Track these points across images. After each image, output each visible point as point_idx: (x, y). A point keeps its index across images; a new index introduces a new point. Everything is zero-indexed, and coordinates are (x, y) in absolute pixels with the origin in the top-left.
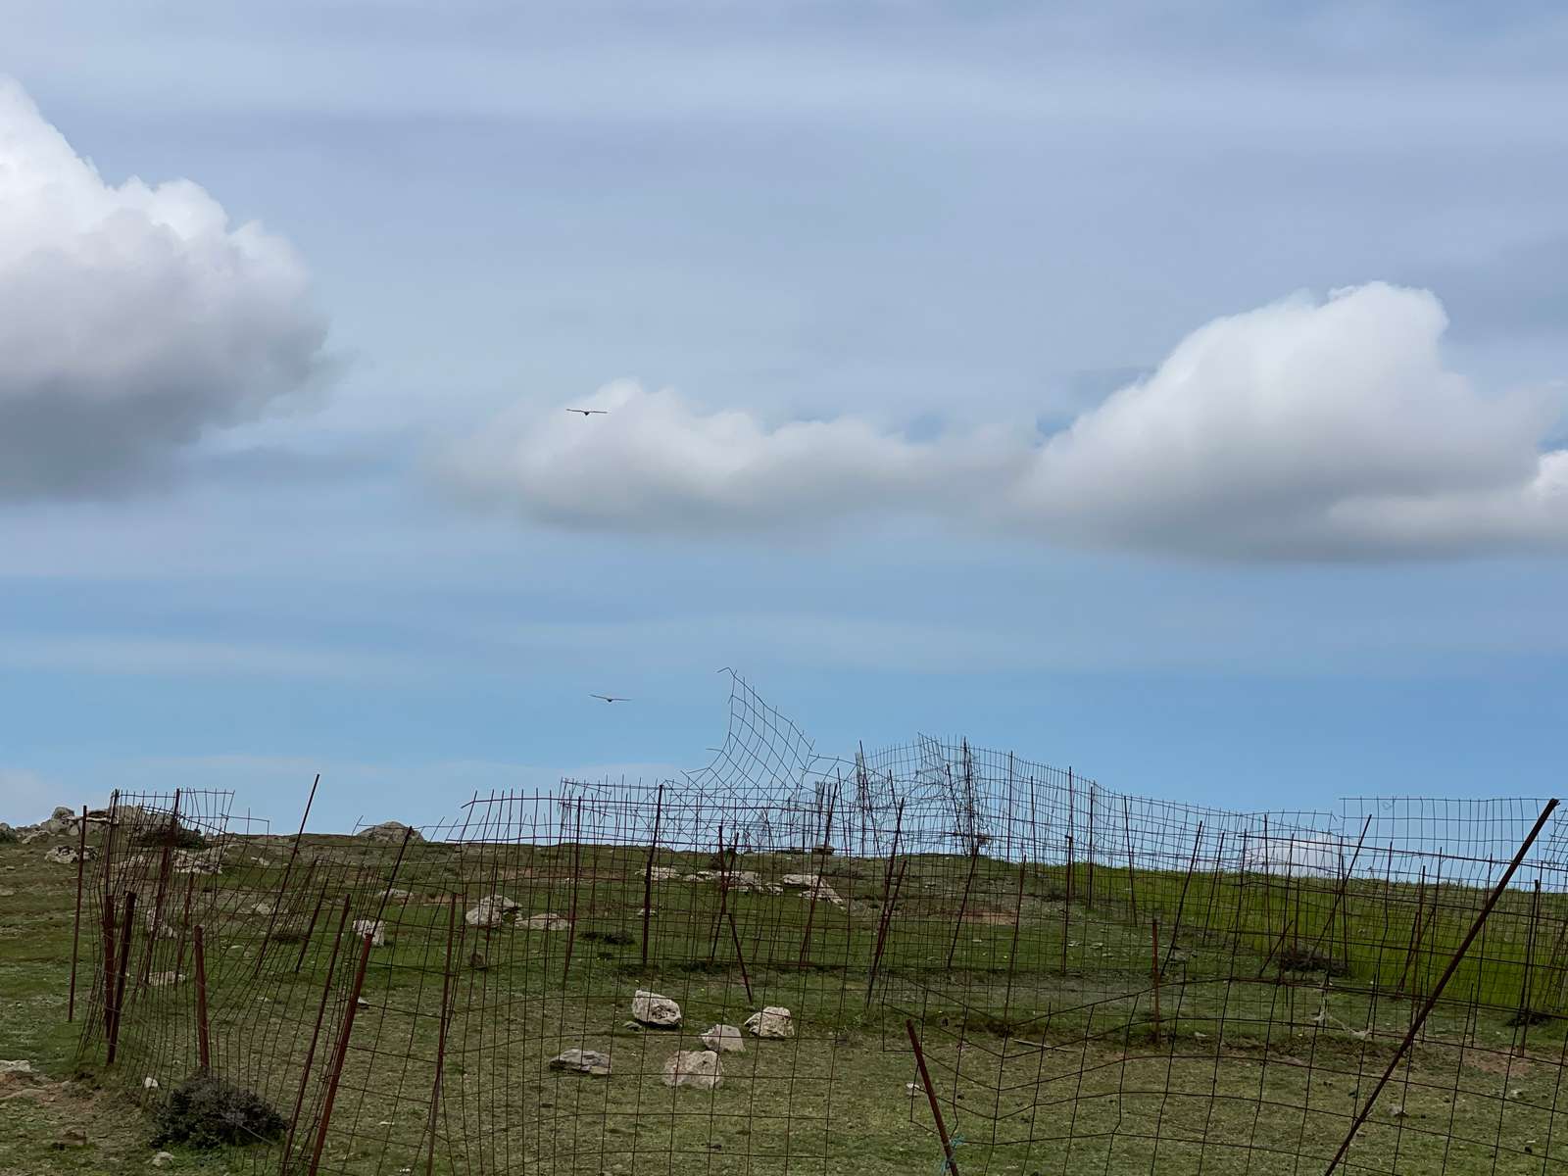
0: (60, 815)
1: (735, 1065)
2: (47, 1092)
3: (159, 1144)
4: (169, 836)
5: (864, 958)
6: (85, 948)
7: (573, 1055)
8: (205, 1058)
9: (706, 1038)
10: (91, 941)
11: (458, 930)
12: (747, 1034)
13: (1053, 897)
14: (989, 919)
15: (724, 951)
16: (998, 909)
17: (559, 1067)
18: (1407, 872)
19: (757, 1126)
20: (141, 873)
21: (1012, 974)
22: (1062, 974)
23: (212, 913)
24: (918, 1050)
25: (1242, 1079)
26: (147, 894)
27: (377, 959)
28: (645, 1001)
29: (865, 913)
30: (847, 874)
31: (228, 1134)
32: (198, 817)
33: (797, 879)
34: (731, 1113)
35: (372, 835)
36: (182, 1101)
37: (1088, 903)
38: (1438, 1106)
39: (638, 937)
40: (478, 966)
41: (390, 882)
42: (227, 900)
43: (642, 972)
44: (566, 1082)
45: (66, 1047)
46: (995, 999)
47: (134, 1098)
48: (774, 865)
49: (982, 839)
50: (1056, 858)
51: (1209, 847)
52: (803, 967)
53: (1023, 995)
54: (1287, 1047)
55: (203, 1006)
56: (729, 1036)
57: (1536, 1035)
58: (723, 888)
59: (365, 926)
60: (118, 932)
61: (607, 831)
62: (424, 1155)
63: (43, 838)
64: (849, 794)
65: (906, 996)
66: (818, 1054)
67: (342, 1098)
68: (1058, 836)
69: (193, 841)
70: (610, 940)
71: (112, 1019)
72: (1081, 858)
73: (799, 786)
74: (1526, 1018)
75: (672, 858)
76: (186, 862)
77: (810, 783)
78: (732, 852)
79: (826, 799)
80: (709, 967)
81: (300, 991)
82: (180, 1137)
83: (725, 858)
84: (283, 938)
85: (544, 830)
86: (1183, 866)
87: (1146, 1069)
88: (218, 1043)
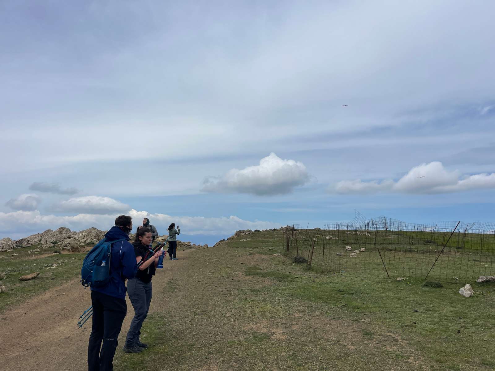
0: (282, 227)
1: (358, 255)
2: (282, 257)
3: (294, 263)
4: (293, 229)
5: (374, 242)
6: (285, 242)
7: (339, 253)
8: (298, 254)
9: (355, 251)
10: (285, 241)
11: (325, 239)
12: (360, 251)
13: (396, 235)
14: (389, 237)
15: (356, 241)
16: (390, 236)
17: (337, 255)
18: (442, 231)
19: (361, 261)
20: (290, 234)
21: (392, 244)
22: (398, 244)
23: (298, 238)
24: (379, 253)
25: (421, 256)
26: (291, 236)
27: (316, 243)
28: (348, 247)
29: (374, 237)
30: (371, 232)
31: (301, 262)
32: (296, 227)
33: (365, 233)
34: (358, 260)
35: (315, 229)
36: (296, 258)
37: (401, 235)
38: (447, 258)
39: (346, 240)
40: (328, 243)
41: (317, 234)
42: (299, 236)
43: (347, 244)
44: (338, 256)
45: (283, 252)
46: (390, 247)
47: (291, 258)
48: (362, 232)
49: (388, 228)
50: (396, 230)
51: (416, 228)
52: (366, 243)
53: (393, 246)
54: (427, 252)
55: (297, 248)
56: (357, 251)
57: (460, 250)
58: (356, 234)
59: (315, 239)
60: (288, 240)
61: (341, 228)
62: (322, 264)
63: (280, 230)
64: (371, 223)
65: (378, 246)
66: (368, 253)
67: (313, 258)
68: (396, 227)
69: (296, 230)
70: (343, 240)
71: (288, 249)
72: (399, 230)
73: (364, 222)
74: (458, 248)
75: (350, 231)
76: (295, 232)
77: (366, 222)
78: (357, 230)
79: (368, 223)
80: (355, 243)
81: (308, 246)
82: (296, 262)
83: (356, 231)
84: (306, 240)
85: (335, 228)
86: (413, 231)
87: (408, 255)
88: (299, 252)
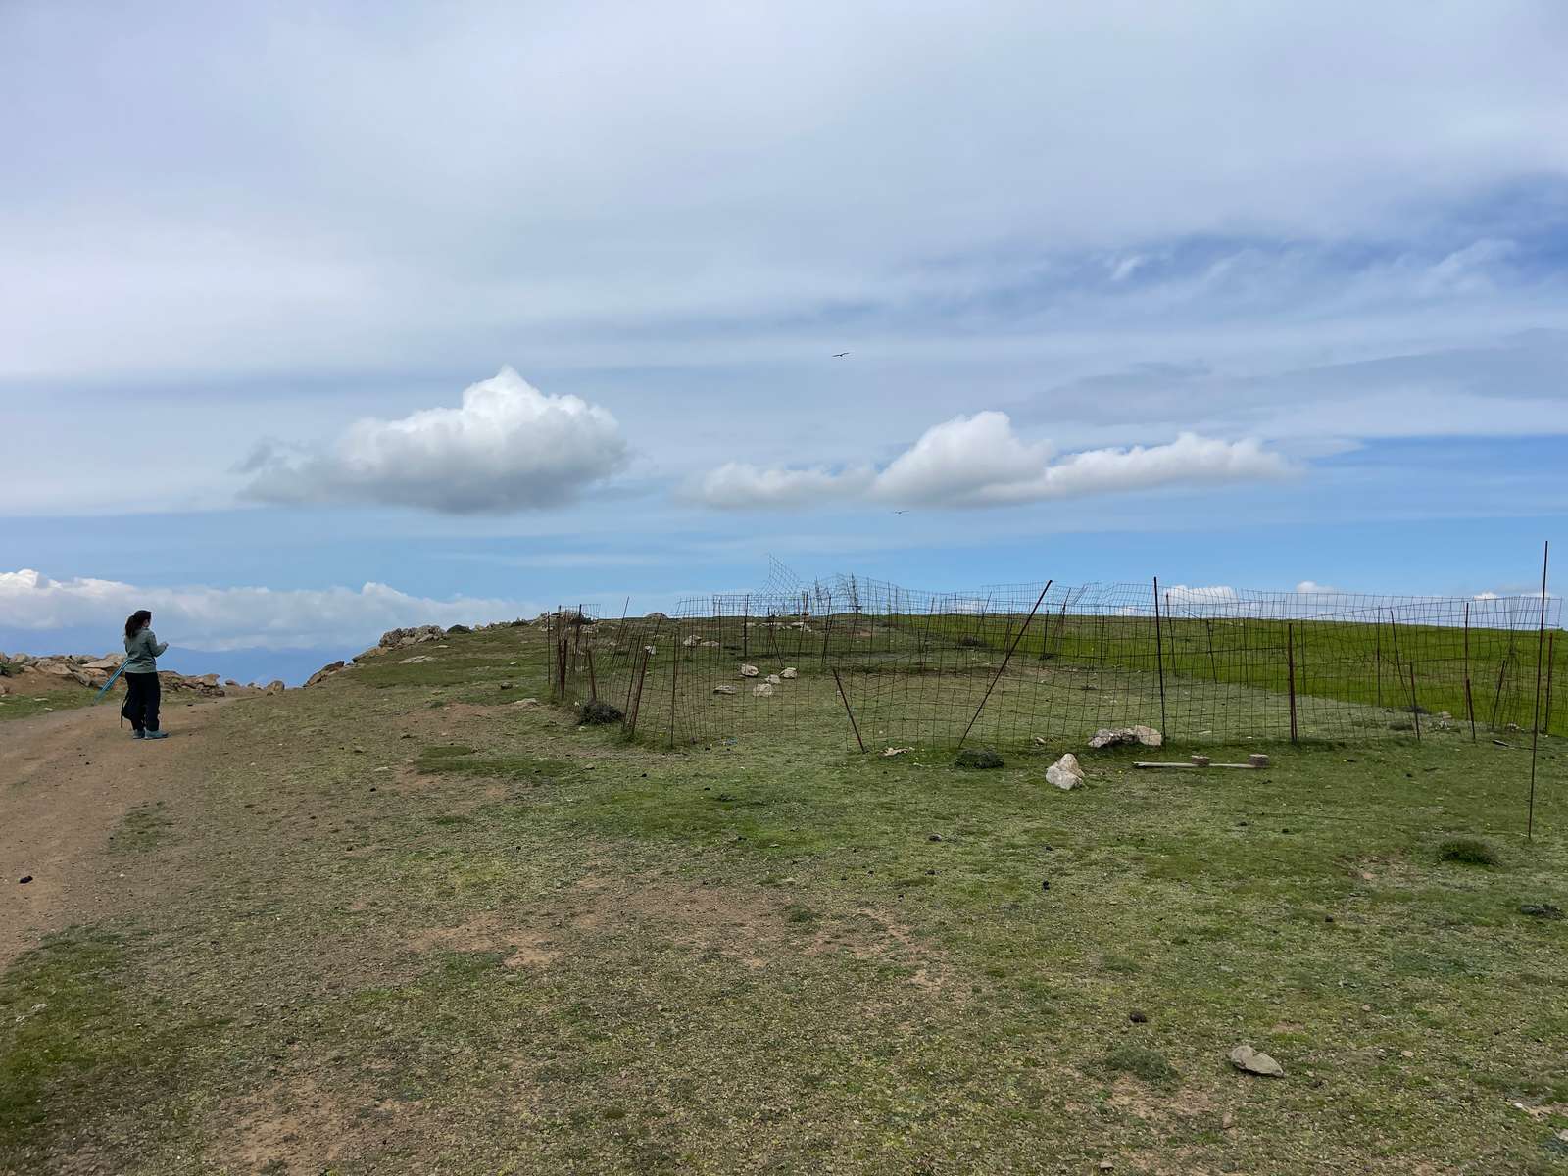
0: (542, 615)
1: (777, 688)
2: (543, 708)
3: (580, 724)
4: (580, 621)
5: (820, 650)
6: (552, 660)
7: (720, 688)
8: (595, 696)
9: (767, 679)
10: (554, 658)
11: (678, 645)
12: (782, 677)
13: (885, 626)
14: (863, 634)
15: (771, 650)
16: (866, 631)
17: (717, 692)
18: (1003, 610)
19: (785, 708)
20: (569, 634)
21: (871, 653)
22: (889, 652)
23: (595, 646)
24: (837, 679)
25: (948, 682)
26: (572, 641)
27: (652, 659)
28: (748, 668)
29: (820, 634)
30: (813, 622)
31: (604, 720)
32: (589, 614)
33: (796, 624)
34: (776, 704)
35: (649, 618)
36: (587, 709)
37: (896, 626)
38: (1015, 687)
39: (743, 647)
40: (688, 659)
41: (656, 632)
42: (600, 642)
43: (745, 659)
44: (718, 697)
45: (548, 693)
46: (865, 661)
47: (571, 709)
48: (787, 621)
49: (860, 607)
50: (884, 613)
51: (937, 605)
52: (799, 654)
53: (875, 660)
54: (965, 671)
55: (593, 677)
56: (775, 679)
57: (1049, 663)
58: (771, 629)
59: (648, 647)
60: (562, 654)
61: (728, 612)
62: (671, 724)
63: (537, 624)
64: (813, 594)
65: (833, 661)
66: (806, 682)
67: (642, 706)
68: (885, 605)
69: (588, 622)
70: (733, 648)
71: (563, 682)
72: (893, 612)
73: (795, 592)
74: (1045, 656)
75: (753, 619)
76: (586, 629)
77: (799, 591)
78: (774, 616)
79: (806, 596)
80: (768, 656)
81: (625, 671)
82: (587, 721)
83: (771, 619)
84: (620, 653)
85: (707, 612)
86: (928, 613)
87: (916, 681)
88: (599, 690)
